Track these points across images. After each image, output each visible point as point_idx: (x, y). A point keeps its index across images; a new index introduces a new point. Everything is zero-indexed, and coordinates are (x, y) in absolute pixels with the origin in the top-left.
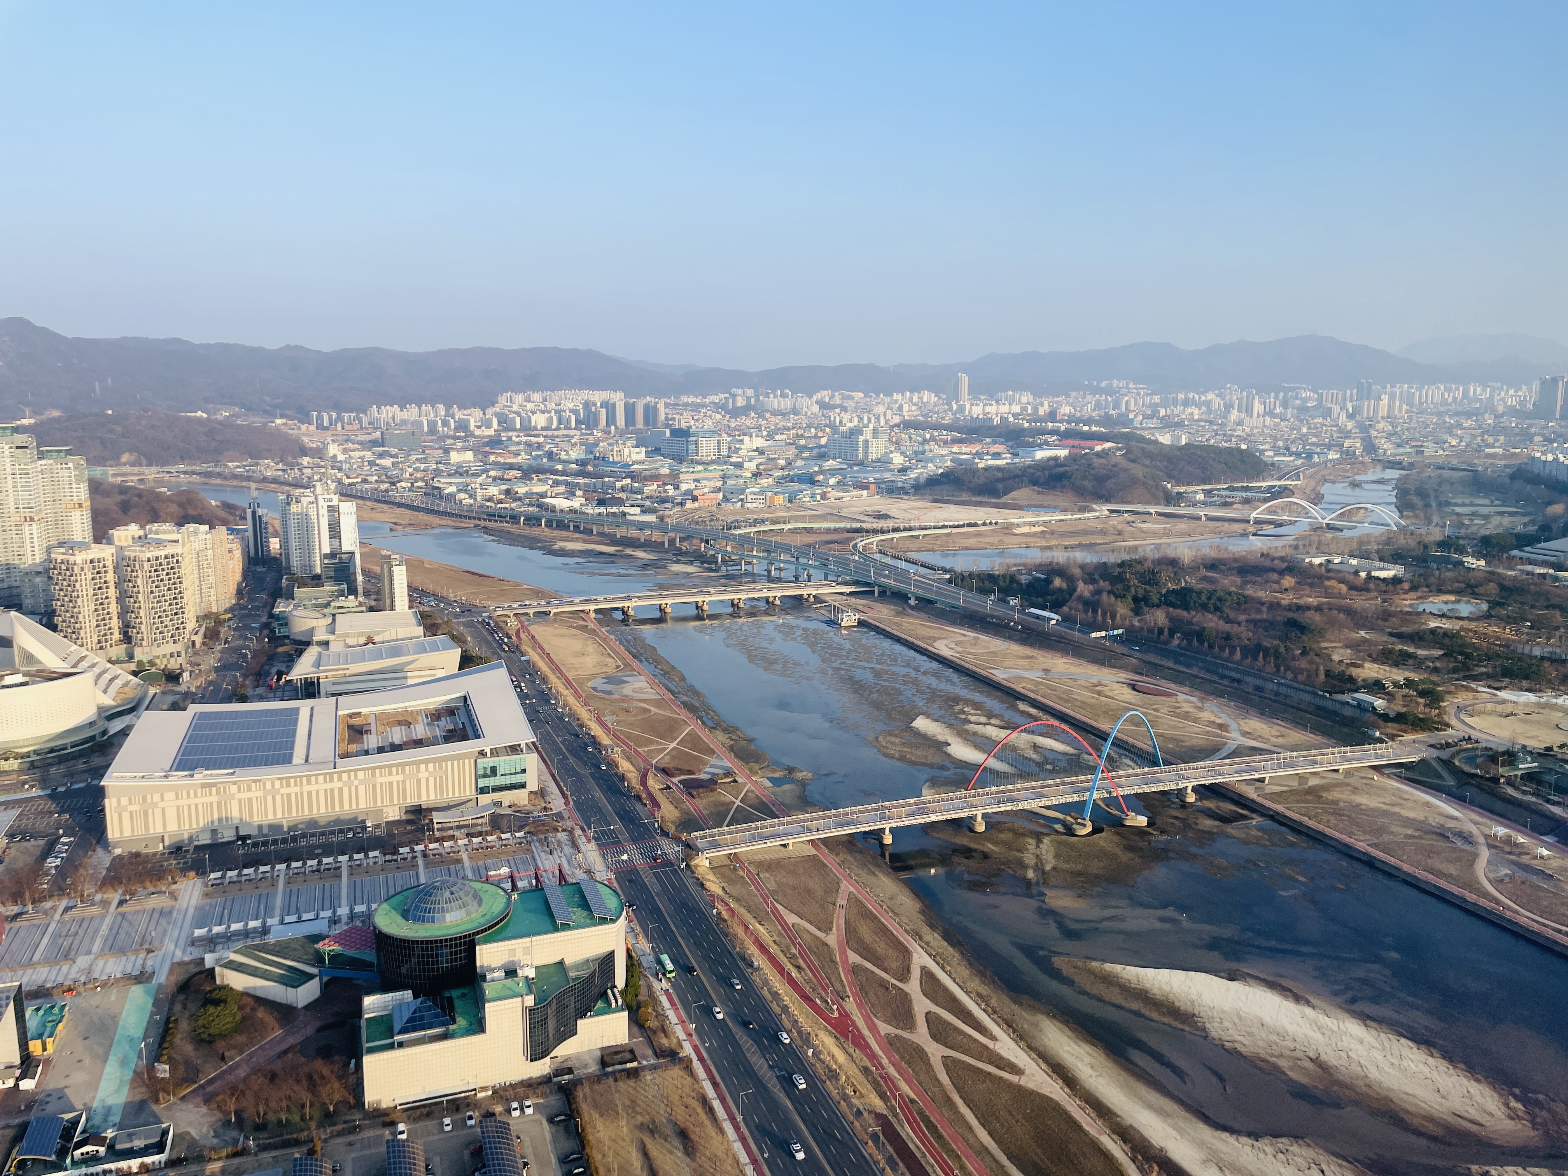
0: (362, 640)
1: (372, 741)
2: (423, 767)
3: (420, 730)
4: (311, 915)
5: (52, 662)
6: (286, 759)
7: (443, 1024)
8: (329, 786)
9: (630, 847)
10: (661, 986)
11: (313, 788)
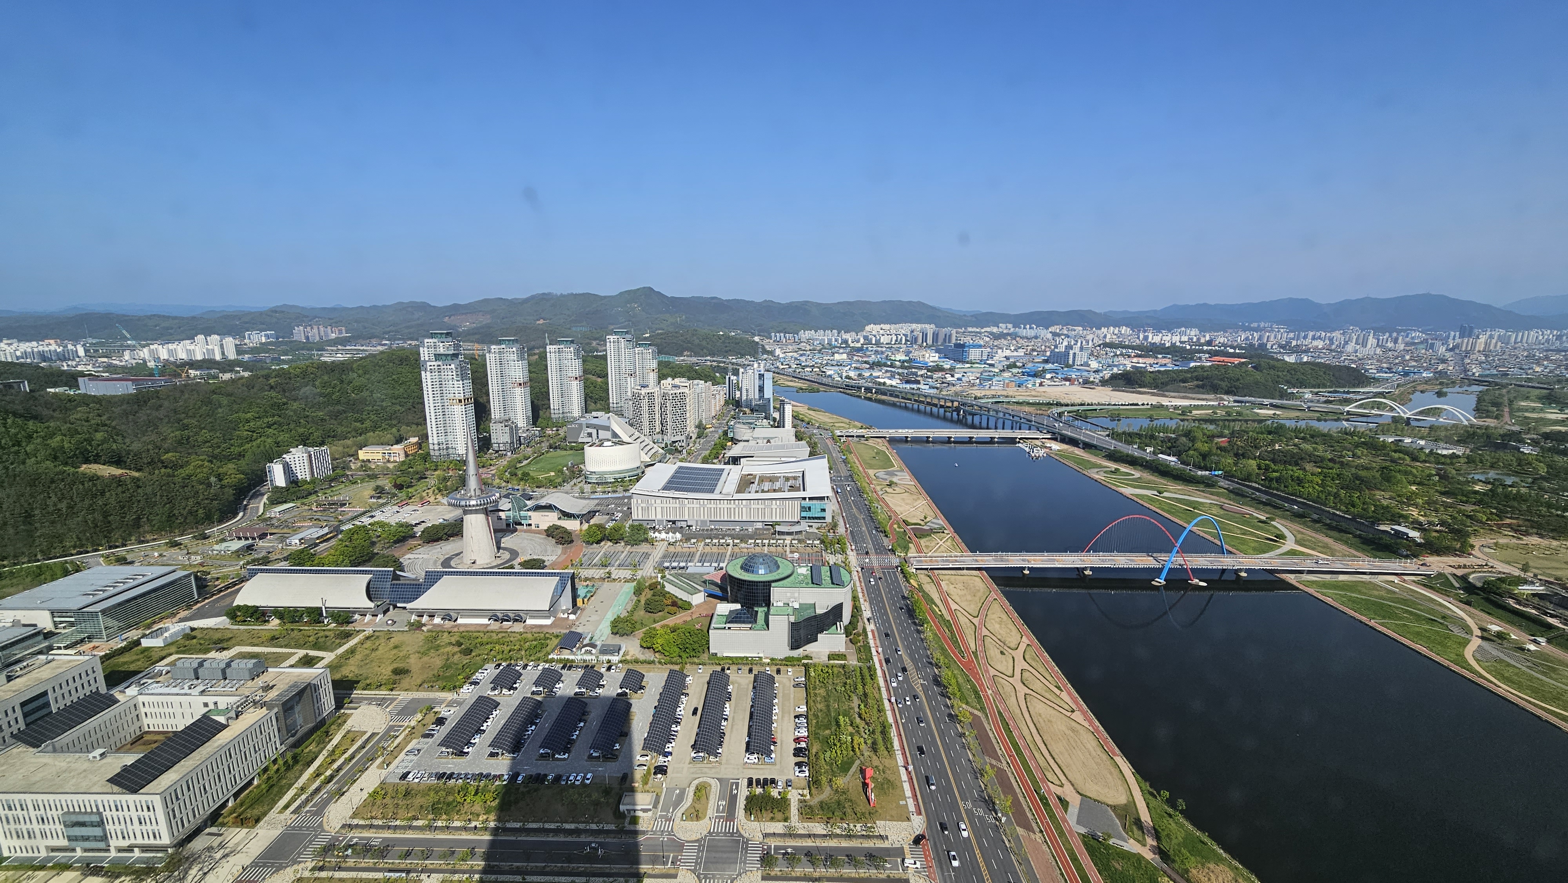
0: (765, 441)
1: (754, 487)
2: (774, 502)
3: (777, 485)
4: (708, 564)
5: (625, 438)
6: (712, 491)
7: (750, 622)
8: (729, 506)
9: (873, 557)
10: (870, 627)
11: (722, 506)
